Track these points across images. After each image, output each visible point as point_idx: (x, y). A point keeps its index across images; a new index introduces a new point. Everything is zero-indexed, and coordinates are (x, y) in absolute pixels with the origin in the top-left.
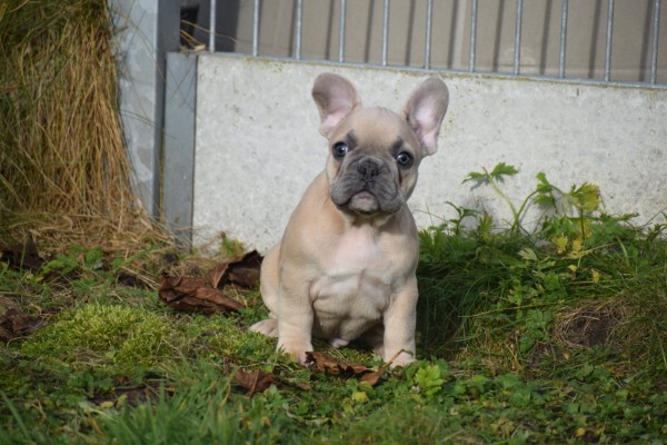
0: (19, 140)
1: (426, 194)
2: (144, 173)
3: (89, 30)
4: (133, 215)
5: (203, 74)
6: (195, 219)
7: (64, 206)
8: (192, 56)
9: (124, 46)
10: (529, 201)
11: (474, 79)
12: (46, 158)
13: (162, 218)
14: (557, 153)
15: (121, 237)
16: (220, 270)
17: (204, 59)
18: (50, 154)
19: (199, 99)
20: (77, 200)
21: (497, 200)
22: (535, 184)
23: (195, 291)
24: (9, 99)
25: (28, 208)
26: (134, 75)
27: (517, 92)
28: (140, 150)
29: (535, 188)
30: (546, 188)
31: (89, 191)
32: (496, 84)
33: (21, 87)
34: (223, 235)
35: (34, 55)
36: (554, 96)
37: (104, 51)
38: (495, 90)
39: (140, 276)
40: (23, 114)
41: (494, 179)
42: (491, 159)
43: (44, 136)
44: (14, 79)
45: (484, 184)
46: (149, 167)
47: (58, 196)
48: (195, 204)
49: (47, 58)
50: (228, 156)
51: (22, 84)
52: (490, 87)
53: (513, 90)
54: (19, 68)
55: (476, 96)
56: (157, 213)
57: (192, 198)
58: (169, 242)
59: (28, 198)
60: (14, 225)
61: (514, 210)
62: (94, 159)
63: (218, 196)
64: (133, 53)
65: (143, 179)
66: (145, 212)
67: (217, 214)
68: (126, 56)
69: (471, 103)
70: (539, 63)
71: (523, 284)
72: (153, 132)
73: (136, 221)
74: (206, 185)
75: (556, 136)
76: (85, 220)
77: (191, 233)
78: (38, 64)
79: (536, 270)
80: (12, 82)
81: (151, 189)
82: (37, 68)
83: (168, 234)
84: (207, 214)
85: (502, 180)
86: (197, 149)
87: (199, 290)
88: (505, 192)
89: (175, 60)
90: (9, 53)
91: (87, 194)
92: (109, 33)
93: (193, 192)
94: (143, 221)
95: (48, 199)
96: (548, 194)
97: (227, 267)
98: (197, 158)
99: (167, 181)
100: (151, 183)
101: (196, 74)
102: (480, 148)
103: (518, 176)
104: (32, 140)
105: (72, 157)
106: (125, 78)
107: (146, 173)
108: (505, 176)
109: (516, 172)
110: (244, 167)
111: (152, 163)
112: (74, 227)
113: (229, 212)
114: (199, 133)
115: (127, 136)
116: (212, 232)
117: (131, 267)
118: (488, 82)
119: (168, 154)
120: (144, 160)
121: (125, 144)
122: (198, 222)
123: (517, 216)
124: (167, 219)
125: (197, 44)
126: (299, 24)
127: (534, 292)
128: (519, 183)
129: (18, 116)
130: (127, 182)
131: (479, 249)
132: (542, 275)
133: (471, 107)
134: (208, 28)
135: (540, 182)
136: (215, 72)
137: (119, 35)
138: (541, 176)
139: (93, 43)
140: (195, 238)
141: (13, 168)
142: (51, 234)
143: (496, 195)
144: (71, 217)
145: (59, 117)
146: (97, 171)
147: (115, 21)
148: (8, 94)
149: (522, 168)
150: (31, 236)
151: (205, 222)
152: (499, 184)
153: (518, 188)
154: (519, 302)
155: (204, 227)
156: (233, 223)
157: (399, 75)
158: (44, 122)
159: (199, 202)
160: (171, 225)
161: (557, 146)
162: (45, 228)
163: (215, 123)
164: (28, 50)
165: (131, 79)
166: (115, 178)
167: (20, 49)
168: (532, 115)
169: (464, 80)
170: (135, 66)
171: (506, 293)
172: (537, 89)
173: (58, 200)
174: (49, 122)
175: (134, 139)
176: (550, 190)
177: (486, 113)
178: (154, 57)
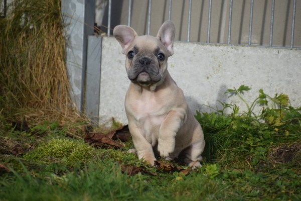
0: (20, 75)
1: (208, 100)
2: (77, 91)
3: (53, 25)
4: (72, 110)
5: (105, 46)
6: (100, 113)
7: (39, 107)
8: (100, 37)
9: (69, 32)
10: (255, 103)
11: (230, 47)
12: (32, 85)
13: (85, 112)
14: (269, 80)
15: (66, 120)
16: (112, 133)
17: (105, 38)
18: (33, 83)
19: (102, 57)
20: (46, 103)
21: (241, 102)
22: (258, 95)
23: (101, 139)
24: (15, 57)
25: (23, 107)
26: (73, 46)
27: (250, 52)
28: (75, 80)
29: (258, 96)
30: (263, 96)
31: (52, 99)
32: (240, 48)
33: (21, 52)
34: (113, 119)
35: (27, 38)
36: (267, 54)
37: (59, 34)
38: (240, 51)
39: (75, 136)
40: (22, 65)
41: (239, 92)
42: (238, 84)
43: (31, 74)
44: (18, 48)
45: (234, 95)
46: (79, 89)
47: (37, 102)
48: (100, 106)
49: (33, 39)
50: (115, 83)
51: (21, 50)
52: (238, 50)
53: (248, 51)
54: (20, 43)
55: (231, 54)
56: (82, 109)
57: (98, 103)
58: (88, 122)
59: (23, 103)
60: (17, 114)
61: (248, 107)
62: (54, 84)
63: (111, 102)
64: (73, 35)
65: (76, 94)
66: (77, 109)
67: (110, 110)
68: (69, 37)
69: (229, 57)
70: (259, 42)
71: (253, 136)
72: (81, 71)
73: (73, 113)
74: (105, 97)
75: (268, 72)
76: (49, 112)
77: (98, 119)
78: (29, 42)
79: (259, 130)
80: (17, 50)
81: (80, 98)
82: (28, 44)
83: (87, 119)
84: (106, 110)
85: (243, 93)
86: (102, 80)
87: (103, 139)
88: (244, 99)
89: (92, 39)
90: (15, 37)
91: (50, 100)
92: (62, 26)
93: (99, 100)
94: (76, 113)
95: (33, 103)
96: (264, 99)
97: (115, 133)
98: (101, 84)
99: (87, 95)
100: (80, 96)
101: (101, 45)
102: (233, 78)
103: (250, 91)
104: (25, 76)
105: (44, 84)
106: (69, 47)
107: (78, 91)
108: (244, 91)
109: (249, 89)
110: (123, 88)
111: (80, 87)
112: (44, 115)
113: (116, 109)
114: (102, 73)
115: (70, 74)
116: (108, 118)
117: (71, 132)
118: (237, 48)
119: (88, 83)
120: (77, 85)
121: (68, 78)
122: (102, 113)
123: (250, 109)
124: (87, 113)
125: (102, 33)
126: (149, 23)
127: (258, 140)
128: (251, 94)
129: (19, 65)
130: (69, 95)
131: (233, 122)
132: (262, 132)
133: (229, 59)
134: (107, 26)
135: (261, 94)
136: (110, 44)
137: (67, 27)
138: (261, 91)
139: (54, 31)
140: (100, 121)
141: (17, 89)
142: (34, 117)
143: (240, 100)
144: (43, 111)
145: (38, 66)
146: (55, 90)
147: (65, 21)
148: (14, 55)
149: (252, 87)
150: (24, 118)
151: (105, 114)
152: (241, 95)
153: (250, 97)
154: (252, 144)
155: (105, 116)
156: (117, 114)
157: (195, 45)
158: (31, 68)
159: (102, 105)
160: (89, 115)
161: (268, 77)
162: (31, 115)
163: (110, 68)
164: (24, 35)
165: (72, 48)
166: (64, 93)
167: (20, 35)
168: (257, 63)
169: (225, 47)
170: (73, 42)
171: (246, 140)
172: (259, 51)
173: (37, 104)
174: (33, 68)
175: (73, 76)
176: (265, 97)
177: (236, 62)
178: (82, 38)
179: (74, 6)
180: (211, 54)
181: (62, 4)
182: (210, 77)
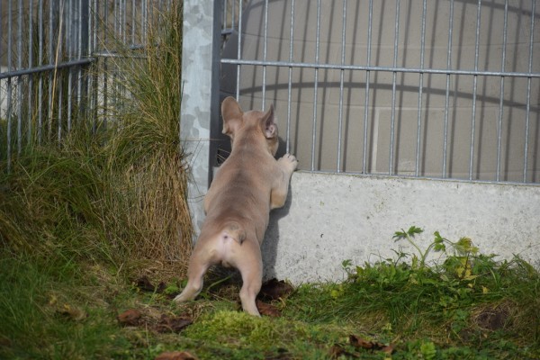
9: (190, 164)
10: (430, 248)
11: (396, 180)
14: (446, 221)
21: (411, 248)
22: (433, 238)
24: (122, 195)
26: (196, 180)
27: (422, 187)
28: (198, 222)
29: (433, 241)
30: (439, 240)
32: (409, 182)
33: (128, 189)
36: (444, 188)
38: (409, 185)
40: (130, 204)
41: (409, 236)
42: (407, 225)
44: (124, 184)
45: (403, 238)
51: (129, 187)
52: (406, 184)
53: (419, 185)
54: (127, 178)
55: (397, 189)
61: (421, 254)
64: (195, 168)
68: (191, 169)
69: (395, 193)
75: (445, 211)
80: (123, 186)
85: (413, 236)
88: (415, 243)
90: (121, 170)
92: (182, 157)
96: (441, 244)
102: (400, 218)
103: (423, 234)
106: (190, 182)
108: (415, 234)
109: (422, 231)
112: (164, 267)
118: (405, 181)
123: (423, 257)
128: (423, 238)
133: (394, 195)
135: (436, 237)
137: (188, 158)
138: (437, 233)
143: (410, 245)
147: (185, 151)
149: (425, 229)
152: (411, 238)
153: (423, 241)
161: (445, 216)
164: (132, 167)
165: (195, 182)
168: (431, 199)
169: (390, 180)
170: (196, 175)
173: (151, 252)
175: (196, 217)
176: (442, 241)
177: (404, 199)
178: (207, 170)
179: (196, 132)
180: (371, 189)
181: (181, 130)
182: (371, 217)
